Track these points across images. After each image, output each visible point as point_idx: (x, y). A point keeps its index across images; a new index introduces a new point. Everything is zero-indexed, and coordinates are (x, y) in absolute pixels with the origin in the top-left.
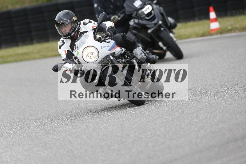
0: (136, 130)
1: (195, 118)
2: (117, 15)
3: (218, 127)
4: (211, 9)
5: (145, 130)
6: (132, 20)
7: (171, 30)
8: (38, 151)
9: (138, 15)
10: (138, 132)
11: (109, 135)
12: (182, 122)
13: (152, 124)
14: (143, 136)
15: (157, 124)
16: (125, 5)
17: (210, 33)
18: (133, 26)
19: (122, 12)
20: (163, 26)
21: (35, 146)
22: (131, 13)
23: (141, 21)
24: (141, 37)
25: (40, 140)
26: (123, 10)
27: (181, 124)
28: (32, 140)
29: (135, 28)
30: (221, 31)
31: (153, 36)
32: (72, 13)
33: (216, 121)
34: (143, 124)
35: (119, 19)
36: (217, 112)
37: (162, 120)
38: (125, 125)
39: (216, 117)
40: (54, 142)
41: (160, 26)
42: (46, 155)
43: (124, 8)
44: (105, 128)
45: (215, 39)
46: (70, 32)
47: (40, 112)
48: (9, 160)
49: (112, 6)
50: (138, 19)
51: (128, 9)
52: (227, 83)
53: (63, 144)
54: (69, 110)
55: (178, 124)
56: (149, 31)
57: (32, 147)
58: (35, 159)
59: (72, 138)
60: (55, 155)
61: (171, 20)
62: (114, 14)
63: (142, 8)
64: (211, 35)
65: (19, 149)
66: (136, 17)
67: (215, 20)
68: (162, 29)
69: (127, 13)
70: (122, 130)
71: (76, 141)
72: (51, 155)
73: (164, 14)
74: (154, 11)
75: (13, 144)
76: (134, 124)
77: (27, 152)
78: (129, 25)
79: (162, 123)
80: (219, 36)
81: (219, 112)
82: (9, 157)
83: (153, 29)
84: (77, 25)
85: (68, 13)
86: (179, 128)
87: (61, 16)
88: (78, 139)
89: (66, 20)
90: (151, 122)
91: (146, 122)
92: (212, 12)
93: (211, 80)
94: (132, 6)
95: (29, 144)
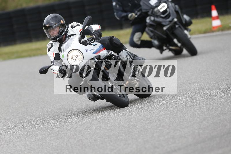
0: (142, 121)
1: (197, 110)
2: (134, 12)
3: (219, 118)
4: (213, 7)
5: (151, 122)
6: (148, 18)
7: (187, 27)
8: (50, 140)
9: (153, 13)
10: (144, 123)
11: (117, 126)
12: (186, 113)
13: (157, 116)
14: (149, 127)
15: (162, 115)
16: (141, 3)
17: (212, 30)
18: (149, 23)
19: (138, 9)
20: (178, 23)
21: (48, 136)
22: (148, 10)
23: (156, 19)
24: (157, 34)
25: (52, 130)
26: (140, 8)
27: (185, 115)
28: (45, 130)
29: (151, 26)
30: (222, 29)
31: (168, 32)
32: (61, 16)
33: (217, 112)
34: (149, 116)
35: (136, 16)
36: (219, 104)
37: (166, 112)
38: (132, 116)
39: (218, 109)
40: (65, 132)
41: (175, 23)
42: (58, 144)
43: (140, 6)
44: (113, 119)
45: (216, 35)
46: (58, 35)
47: (52, 104)
48: (23, 149)
49: (130, 4)
50: (154, 17)
51: (144, 7)
52: (228, 77)
53: (74, 134)
54: (80, 102)
55: (182, 115)
56: (165, 28)
57: (45, 137)
58: (48, 148)
59: (82, 129)
60: (67, 144)
61: (186, 17)
62: (131, 12)
63: (157, 6)
64: (213, 32)
65: (32, 139)
66: (152, 15)
67: (217, 18)
68: (177, 26)
69: (143, 11)
70: (129, 121)
71: (86, 131)
72: (63, 145)
73: (180, 12)
74: (169, 9)
75: (27, 134)
76: (141, 115)
77: (40, 142)
78: (146, 22)
79: (166, 114)
80: (220, 33)
81: (220, 104)
82: (23, 146)
83: (168, 26)
84: (65, 28)
85: (56, 17)
86: (183, 119)
87: (49, 19)
88: (87, 130)
89: (54, 23)
90: (156, 114)
91: (152, 113)
92: (214, 10)
93: (212, 74)
94: (148, 4)
95: (42, 133)
